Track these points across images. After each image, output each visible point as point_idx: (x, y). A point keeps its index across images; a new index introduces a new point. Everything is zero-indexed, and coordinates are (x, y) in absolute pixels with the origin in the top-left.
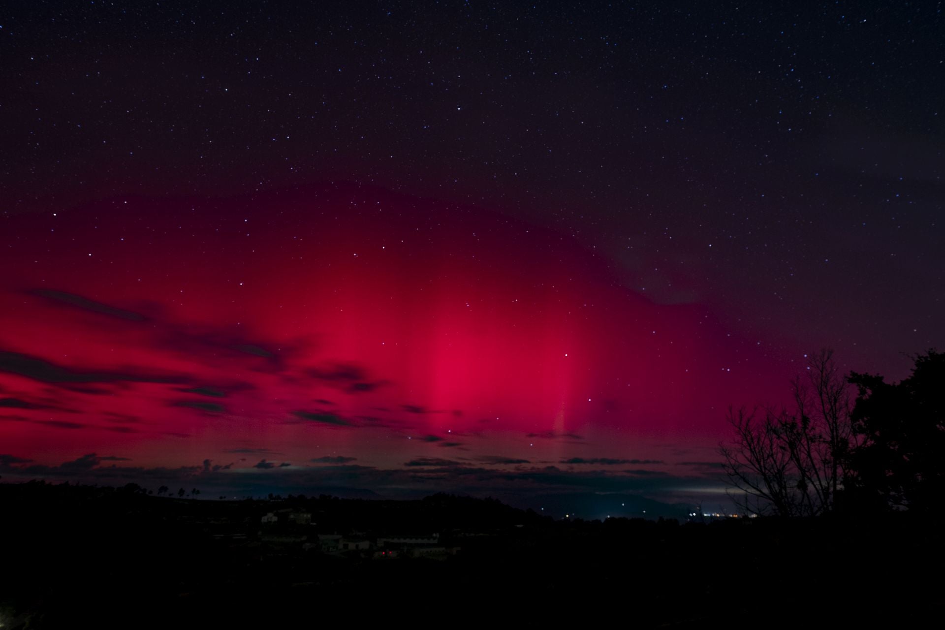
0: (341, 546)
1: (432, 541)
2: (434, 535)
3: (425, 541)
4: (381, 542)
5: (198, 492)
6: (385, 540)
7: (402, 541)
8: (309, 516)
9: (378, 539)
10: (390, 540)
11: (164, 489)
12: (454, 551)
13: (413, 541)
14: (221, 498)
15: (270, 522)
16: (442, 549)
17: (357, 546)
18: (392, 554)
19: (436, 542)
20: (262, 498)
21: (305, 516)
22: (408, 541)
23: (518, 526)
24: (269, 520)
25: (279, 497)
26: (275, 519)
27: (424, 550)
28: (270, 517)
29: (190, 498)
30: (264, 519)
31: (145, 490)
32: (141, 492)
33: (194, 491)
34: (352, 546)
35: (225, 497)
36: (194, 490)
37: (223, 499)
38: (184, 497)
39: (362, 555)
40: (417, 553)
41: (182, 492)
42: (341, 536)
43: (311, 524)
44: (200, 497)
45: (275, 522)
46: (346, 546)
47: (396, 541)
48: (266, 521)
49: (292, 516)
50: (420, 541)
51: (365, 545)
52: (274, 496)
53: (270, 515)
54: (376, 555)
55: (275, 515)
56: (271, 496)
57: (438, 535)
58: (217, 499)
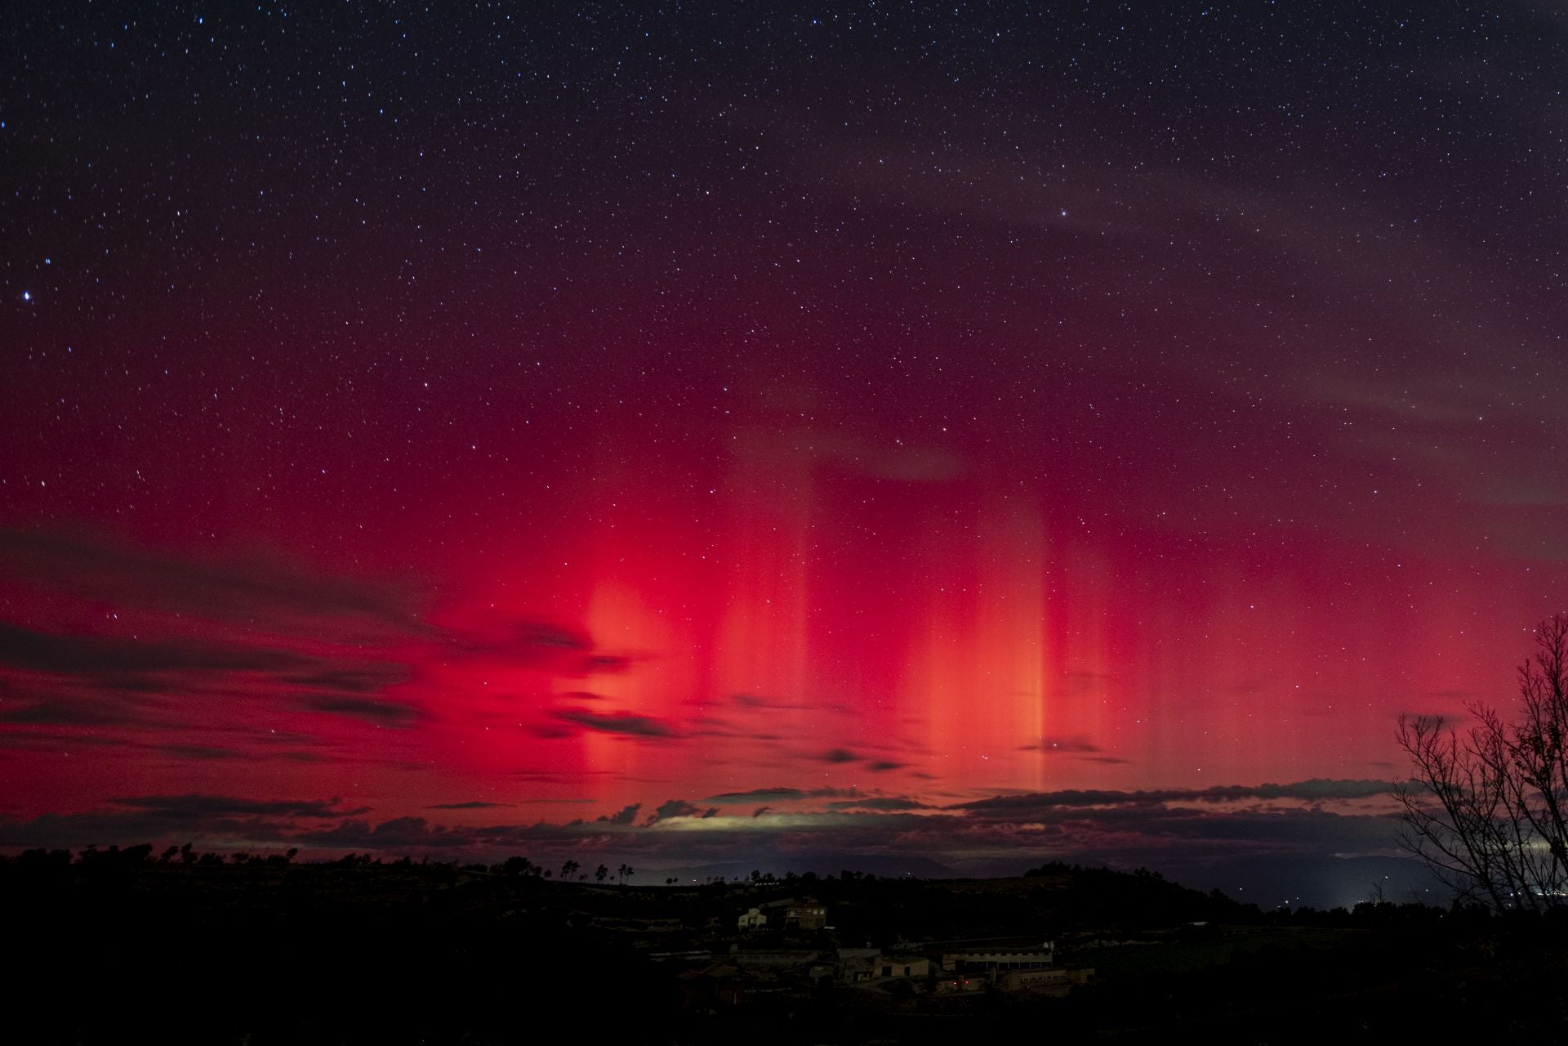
0: (878, 971)
1: (1042, 958)
2: (1046, 945)
3: (1030, 958)
4: (950, 962)
5: (630, 871)
6: (955, 957)
7: (988, 958)
8: (822, 913)
9: (945, 956)
10: (967, 958)
11: (571, 866)
12: (1083, 975)
13: (1008, 958)
14: (669, 881)
15: (753, 926)
16: (1060, 973)
17: (907, 970)
18: (971, 985)
19: (1049, 958)
20: (741, 880)
21: (815, 912)
22: (998, 958)
23: (1203, 923)
24: (752, 921)
25: (770, 878)
26: (762, 920)
27: (1027, 976)
28: (754, 917)
29: (616, 882)
30: (743, 921)
31: (539, 870)
32: (531, 874)
33: (626, 870)
34: (898, 970)
35: (676, 880)
36: (624, 866)
37: (672, 884)
38: (606, 881)
39: (916, 988)
40: (1015, 981)
41: (602, 871)
42: (878, 951)
43: (826, 928)
44: (633, 881)
45: (762, 926)
46: (887, 971)
47: (976, 958)
48: (746, 924)
49: (792, 914)
50: (1019, 958)
51: (921, 967)
52: (762, 876)
53: (754, 912)
54: (942, 987)
55: (762, 912)
56: (756, 874)
57: (1052, 946)
58: (663, 884)
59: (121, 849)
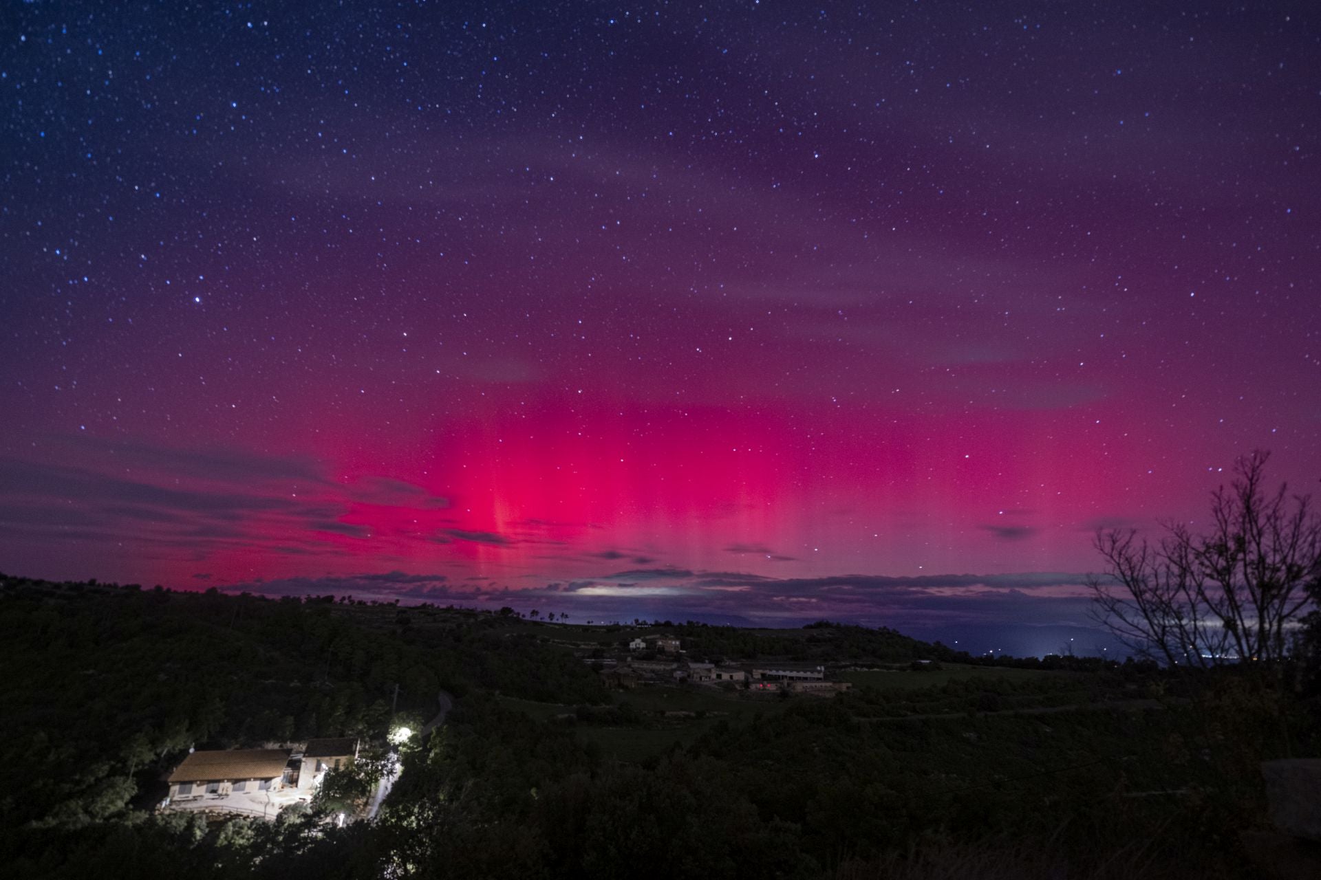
0: (714, 676)
1: (816, 675)
2: (819, 668)
3: (808, 674)
4: (757, 674)
5: (567, 616)
6: (761, 671)
7: (781, 673)
8: (678, 643)
9: (754, 670)
10: (768, 672)
11: (534, 613)
12: (844, 687)
13: (794, 674)
14: (589, 622)
15: (639, 648)
16: (829, 684)
17: (731, 677)
18: (772, 687)
19: (821, 676)
20: (629, 623)
21: (674, 643)
22: (788, 673)
23: (928, 662)
24: (638, 646)
25: (645, 623)
26: (643, 645)
27: (806, 684)
28: (638, 644)
29: (560, 622)
30: (632, 645)
31: (518, 614)
32: (515, 616)
33: (564, 616)
34: (725, 676)
35: (592, 622)
36: (563, 614)
37: (591, 624)
38: (554, 621)
39: (738, 687)
40: (799, 687)
41: (551, 616)
42: (713, 666)
43: (681, 651)
44: (568, 622)
45: (643, 648)
46: (719, 676)
47: (774, 673)
48: (634, 647)
49: (660, 643)
50: (801, 674)
51: (740, 676)
52: (640, 621)
53: (638, 641)
54: (753, 687)
55: (643, 641)
56: (637, 621)
57: (823, 669)
58: (586, 624)
59: (322, 597)
